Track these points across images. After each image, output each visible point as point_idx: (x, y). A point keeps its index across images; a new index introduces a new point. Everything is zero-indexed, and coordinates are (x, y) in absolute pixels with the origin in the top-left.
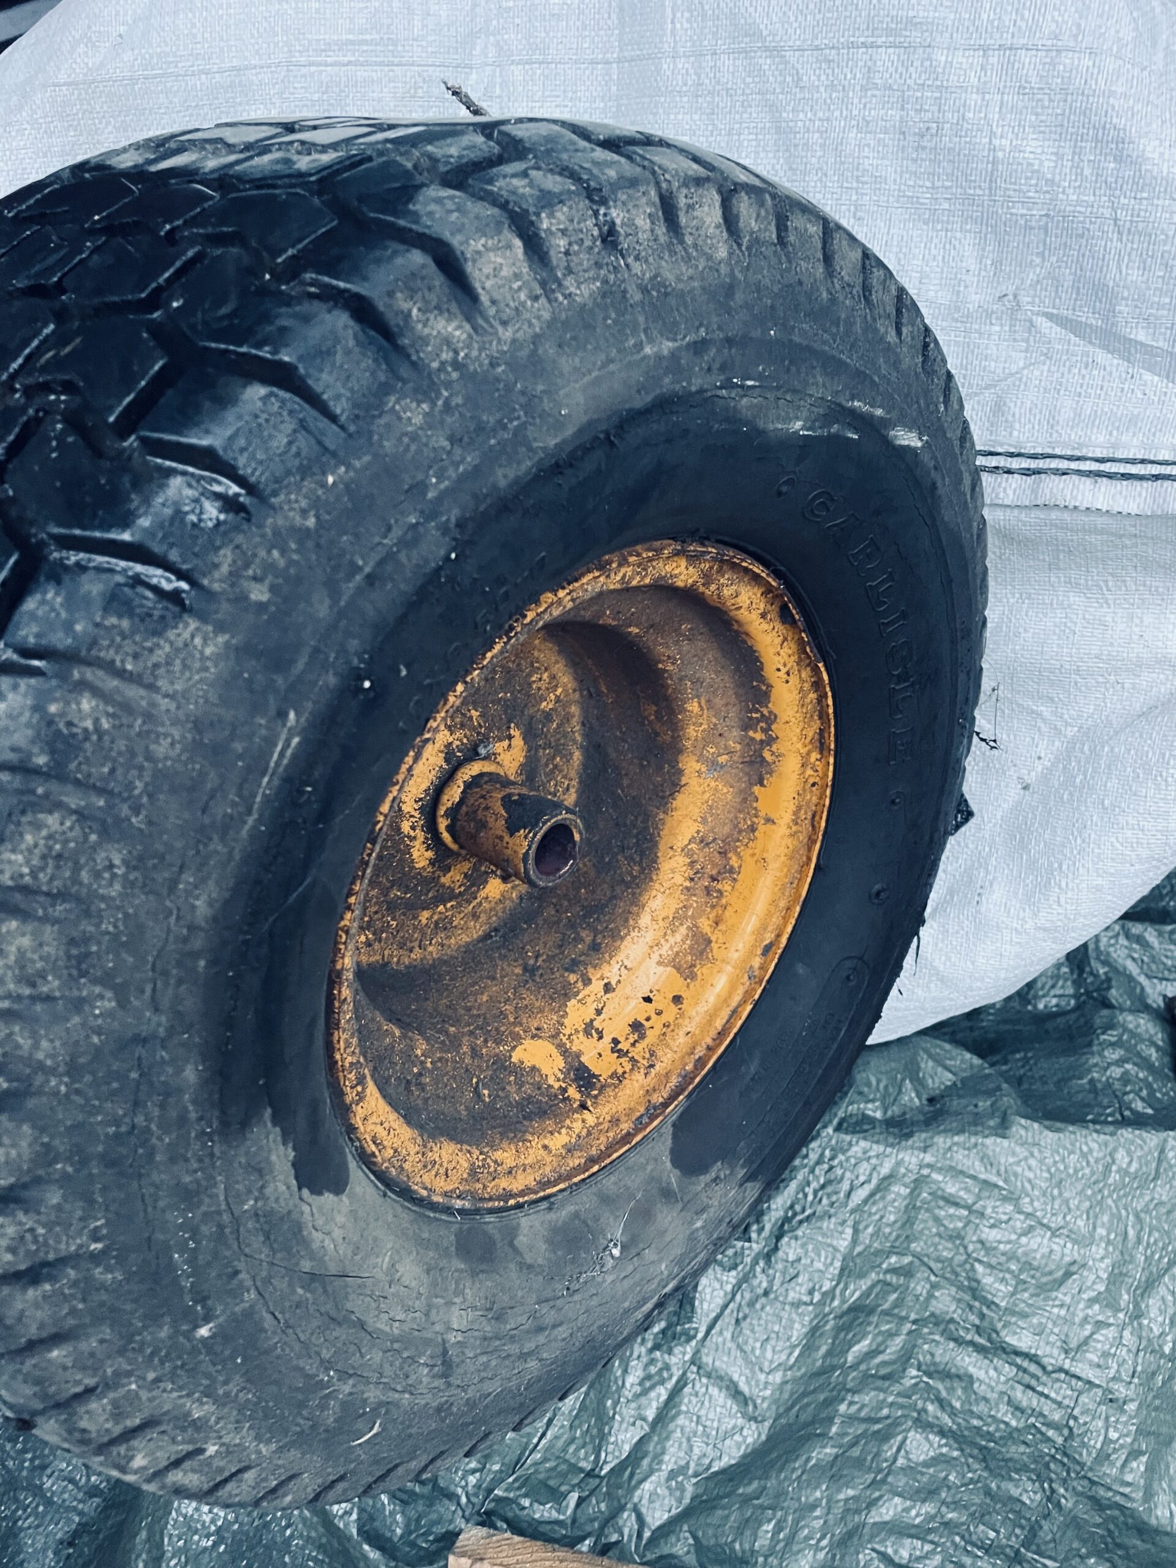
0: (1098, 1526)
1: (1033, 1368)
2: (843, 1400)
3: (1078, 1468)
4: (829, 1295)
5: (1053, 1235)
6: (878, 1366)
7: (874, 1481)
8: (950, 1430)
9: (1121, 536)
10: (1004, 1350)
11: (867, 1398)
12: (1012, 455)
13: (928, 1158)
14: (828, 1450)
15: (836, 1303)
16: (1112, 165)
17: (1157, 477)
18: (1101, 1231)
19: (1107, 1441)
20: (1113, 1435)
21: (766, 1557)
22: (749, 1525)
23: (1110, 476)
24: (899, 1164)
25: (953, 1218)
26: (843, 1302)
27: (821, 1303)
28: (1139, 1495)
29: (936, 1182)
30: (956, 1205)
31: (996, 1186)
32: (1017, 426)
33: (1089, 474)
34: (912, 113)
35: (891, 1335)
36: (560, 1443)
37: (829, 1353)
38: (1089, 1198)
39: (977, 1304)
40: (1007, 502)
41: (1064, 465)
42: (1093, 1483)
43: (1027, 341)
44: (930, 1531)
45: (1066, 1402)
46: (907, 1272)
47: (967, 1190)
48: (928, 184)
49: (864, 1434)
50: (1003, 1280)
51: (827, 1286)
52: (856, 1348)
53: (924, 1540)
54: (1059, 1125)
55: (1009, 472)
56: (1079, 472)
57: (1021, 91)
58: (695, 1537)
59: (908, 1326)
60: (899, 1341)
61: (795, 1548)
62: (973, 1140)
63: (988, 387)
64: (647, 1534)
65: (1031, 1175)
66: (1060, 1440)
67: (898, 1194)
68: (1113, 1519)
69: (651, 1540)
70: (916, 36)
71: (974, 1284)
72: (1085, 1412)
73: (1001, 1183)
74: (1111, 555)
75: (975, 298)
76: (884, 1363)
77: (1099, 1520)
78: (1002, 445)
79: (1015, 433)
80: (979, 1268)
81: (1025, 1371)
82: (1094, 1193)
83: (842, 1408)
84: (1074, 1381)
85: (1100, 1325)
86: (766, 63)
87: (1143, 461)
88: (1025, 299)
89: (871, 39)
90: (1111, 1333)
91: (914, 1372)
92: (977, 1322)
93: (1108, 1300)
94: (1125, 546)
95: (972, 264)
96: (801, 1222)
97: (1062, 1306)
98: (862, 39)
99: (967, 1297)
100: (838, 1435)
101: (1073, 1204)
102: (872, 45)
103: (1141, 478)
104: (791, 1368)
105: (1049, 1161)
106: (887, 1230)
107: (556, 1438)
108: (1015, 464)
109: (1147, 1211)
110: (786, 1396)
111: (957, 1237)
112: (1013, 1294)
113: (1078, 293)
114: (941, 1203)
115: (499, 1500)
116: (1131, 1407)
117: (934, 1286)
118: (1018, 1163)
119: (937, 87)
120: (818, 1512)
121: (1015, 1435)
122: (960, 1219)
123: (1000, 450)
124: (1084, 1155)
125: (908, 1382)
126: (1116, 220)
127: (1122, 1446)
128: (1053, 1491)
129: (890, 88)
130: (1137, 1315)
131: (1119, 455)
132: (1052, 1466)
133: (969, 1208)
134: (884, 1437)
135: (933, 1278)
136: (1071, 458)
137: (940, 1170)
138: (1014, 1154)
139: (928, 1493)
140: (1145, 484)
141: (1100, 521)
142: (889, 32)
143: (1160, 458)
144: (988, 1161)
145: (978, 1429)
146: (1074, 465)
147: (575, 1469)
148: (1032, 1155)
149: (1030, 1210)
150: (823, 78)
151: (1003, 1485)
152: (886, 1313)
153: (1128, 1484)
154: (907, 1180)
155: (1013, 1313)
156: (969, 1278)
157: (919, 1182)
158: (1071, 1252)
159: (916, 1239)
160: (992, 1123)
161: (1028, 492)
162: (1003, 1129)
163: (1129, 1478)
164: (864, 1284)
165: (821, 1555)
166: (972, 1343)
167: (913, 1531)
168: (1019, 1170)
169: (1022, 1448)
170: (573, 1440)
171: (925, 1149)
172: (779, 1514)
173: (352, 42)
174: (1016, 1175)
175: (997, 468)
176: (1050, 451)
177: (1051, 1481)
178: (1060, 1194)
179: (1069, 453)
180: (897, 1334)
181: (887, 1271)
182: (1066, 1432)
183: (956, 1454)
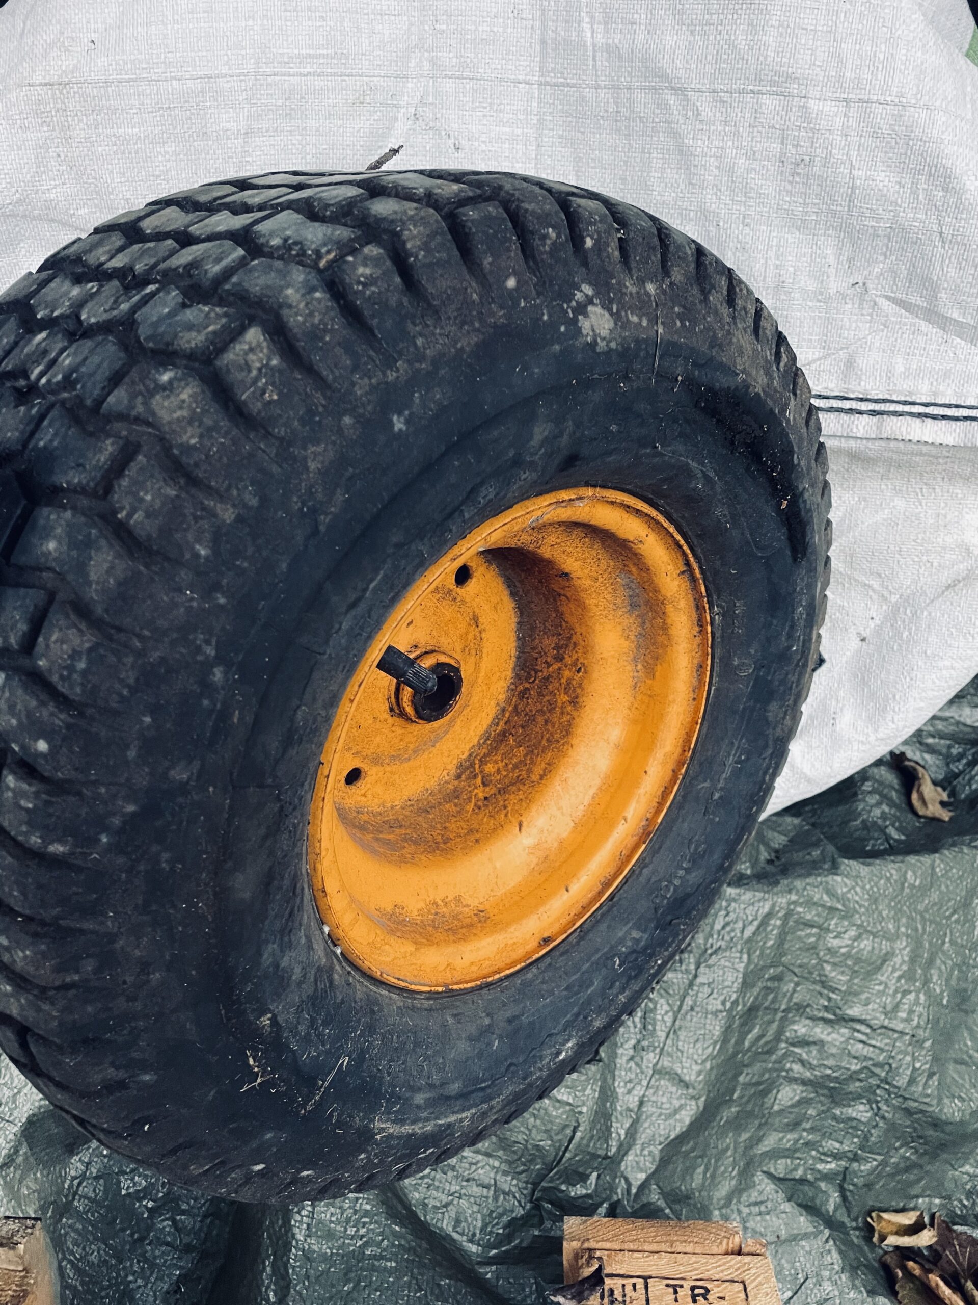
0: (907, 1127)
1: (863, 1028)
2: (741, 1073)
3: (896, 1090)
4: (735, 1003)
5: (874, 937)
6: (762, 1047)
7: (760, 1125)
8: (810, 1080)
9: (937, 458)
10: (844, 1020)
11: (757, 1067)
12: (861, 400)
13: (794, 897)
14: (733, 1110)
15: (739, 1008)
16: (941, 194)
17: (966, 418)
18: (903, 929)
19: (914, 1069)
20: (918, 1065)
21: (700, 1192)
22: (689, 1170)
23: (934, 417)
24: (774, 905)
25: (809, 935)
26: (744, 1005)
27: (731, 1009)
28: (935, 1102)
29: (799, 913)
30: (812, 926)
31: (837, 909)
32: (864, 377)
33: (920, 415)
34: (789, 147)
35: (771, 1022)
36: (585, 1142)
37: (736, 1043)
38: (893, 908)
39: (826, 992)
40: (859, 435)
41: (900, 408)
42: (905, 1099)
43: (871, 315)
44: (796, 1151)
45: (887, 1048)
46: (778, 978)
47: (818, 915)
48: (801, 201)
49: (754, 1094)
50: (843, 972)
51: (734, 996)
52: (750, 1036)
53: (793, 1158)
54: (868, 860)
55: (860, 413)
56: (911, 414)
57: (875, 135)
58: (659, 1187)
59: (780, 1015)
60: (775, 1026)
61: (717, 1181)
62: (819, 879)
63: (842, 349)
64: (634, 1191)
65: (857, 898)
66: (883, 1074)
67: (774, 926)
68: (917, 1121)
69: (637, 1194)
70: (794, 88)
71: (823, 978)
72: (898, 1053)
73: (840, 907)
74: (928, 469)
75: (834, 286)
76: (767, 1043)
77: (908, 1123)
78: (853, 392)
79: (863, 383)
80: (828, 967)
81: (858, 1031)
82: (896, 904)
83: (741, 1079)
84: (891, 1033)
85: (906, 993)
86: (672, 100)
87: (957, 406)
88: (870, 286)
89: (757, 88)
90: (912, 996)
91: (783, 1045)
92: (826, 1003)
93: (909, 976)
94: (939, 464)
95: (831, 260)
96: (711, 955)
97: (880, 984)
98: (751, 87)
99: (818, 988)
100: (741, 1097)
101: (885, 913)
102: (760, 93)
103: (957, 419)
104: (715, 1058)
105: (868, 887)
106: (768, 951)
107: (582, 1139)
108: (864, 406)
109: (926, 911)
110: (713, 1077)
111: (813, 948)
112: (849, 981)
113: (910, 282)
114: (801, 927)
115: (545, 1189)
116: (928, 1044)
117: (797, 984)
118: (849, 891)
119: (811, 129)
120: (729, 1153)
121: (855, 1076)
122: (814, 935)
123: (852, 396)
124: (888, 879)
125: (781, 1053)
126: (941, 233)
127: (924, 1071)
128: (879, 1109)
129: (773, 127)
130: (926, 982)
131: (940, 401)
132: (878, 1092)
133: (820, 927)
134: (765, 1093)
135: (796, 979)
136: (905, 403)
137: (801, 905)
138: (846, 885)
139: (795, 1125)
140: (958, 423)
141: (925, 449)
142: (773, 83)
143: (968, 403)
144: (830, 893)
145: (829, 1076)
146: (907, 408)
147: (594, 1156)
148: (857, 884)
149: (859, 922)
150: (718, 114)
151: (844, 1110)
152: (766, 1008)
153: (928, 1096)
154: (780, 915)
155: (850, 993)
156: (820, 975)
157: (789, 914)
158: (885, 945)
159: (786, 954)
160: (826, 866)
161: (874, 428)
162: (834, 868)
163: (929, 1091)
164: (756, 991)
165: (734, 1182)
166: (823, 1019)
167: (787, 1153)
168: (849, 896)
169: (858, 1084)
170: (592, 1137)
171: (790, 892)
172: (706, 1160)
173: (310, 56)
174: (848, 900)
175: (851, 409)
176: (888, 397)
177: (877, 1102)
178: (877, 908)
179: (903, 399)
180: (773, 1022)
181: (769, 979)
182: (887, 1067)
183: (812, 1095)
